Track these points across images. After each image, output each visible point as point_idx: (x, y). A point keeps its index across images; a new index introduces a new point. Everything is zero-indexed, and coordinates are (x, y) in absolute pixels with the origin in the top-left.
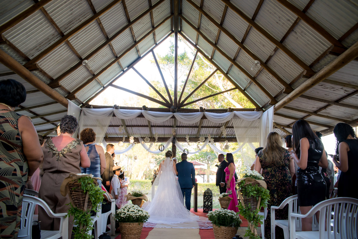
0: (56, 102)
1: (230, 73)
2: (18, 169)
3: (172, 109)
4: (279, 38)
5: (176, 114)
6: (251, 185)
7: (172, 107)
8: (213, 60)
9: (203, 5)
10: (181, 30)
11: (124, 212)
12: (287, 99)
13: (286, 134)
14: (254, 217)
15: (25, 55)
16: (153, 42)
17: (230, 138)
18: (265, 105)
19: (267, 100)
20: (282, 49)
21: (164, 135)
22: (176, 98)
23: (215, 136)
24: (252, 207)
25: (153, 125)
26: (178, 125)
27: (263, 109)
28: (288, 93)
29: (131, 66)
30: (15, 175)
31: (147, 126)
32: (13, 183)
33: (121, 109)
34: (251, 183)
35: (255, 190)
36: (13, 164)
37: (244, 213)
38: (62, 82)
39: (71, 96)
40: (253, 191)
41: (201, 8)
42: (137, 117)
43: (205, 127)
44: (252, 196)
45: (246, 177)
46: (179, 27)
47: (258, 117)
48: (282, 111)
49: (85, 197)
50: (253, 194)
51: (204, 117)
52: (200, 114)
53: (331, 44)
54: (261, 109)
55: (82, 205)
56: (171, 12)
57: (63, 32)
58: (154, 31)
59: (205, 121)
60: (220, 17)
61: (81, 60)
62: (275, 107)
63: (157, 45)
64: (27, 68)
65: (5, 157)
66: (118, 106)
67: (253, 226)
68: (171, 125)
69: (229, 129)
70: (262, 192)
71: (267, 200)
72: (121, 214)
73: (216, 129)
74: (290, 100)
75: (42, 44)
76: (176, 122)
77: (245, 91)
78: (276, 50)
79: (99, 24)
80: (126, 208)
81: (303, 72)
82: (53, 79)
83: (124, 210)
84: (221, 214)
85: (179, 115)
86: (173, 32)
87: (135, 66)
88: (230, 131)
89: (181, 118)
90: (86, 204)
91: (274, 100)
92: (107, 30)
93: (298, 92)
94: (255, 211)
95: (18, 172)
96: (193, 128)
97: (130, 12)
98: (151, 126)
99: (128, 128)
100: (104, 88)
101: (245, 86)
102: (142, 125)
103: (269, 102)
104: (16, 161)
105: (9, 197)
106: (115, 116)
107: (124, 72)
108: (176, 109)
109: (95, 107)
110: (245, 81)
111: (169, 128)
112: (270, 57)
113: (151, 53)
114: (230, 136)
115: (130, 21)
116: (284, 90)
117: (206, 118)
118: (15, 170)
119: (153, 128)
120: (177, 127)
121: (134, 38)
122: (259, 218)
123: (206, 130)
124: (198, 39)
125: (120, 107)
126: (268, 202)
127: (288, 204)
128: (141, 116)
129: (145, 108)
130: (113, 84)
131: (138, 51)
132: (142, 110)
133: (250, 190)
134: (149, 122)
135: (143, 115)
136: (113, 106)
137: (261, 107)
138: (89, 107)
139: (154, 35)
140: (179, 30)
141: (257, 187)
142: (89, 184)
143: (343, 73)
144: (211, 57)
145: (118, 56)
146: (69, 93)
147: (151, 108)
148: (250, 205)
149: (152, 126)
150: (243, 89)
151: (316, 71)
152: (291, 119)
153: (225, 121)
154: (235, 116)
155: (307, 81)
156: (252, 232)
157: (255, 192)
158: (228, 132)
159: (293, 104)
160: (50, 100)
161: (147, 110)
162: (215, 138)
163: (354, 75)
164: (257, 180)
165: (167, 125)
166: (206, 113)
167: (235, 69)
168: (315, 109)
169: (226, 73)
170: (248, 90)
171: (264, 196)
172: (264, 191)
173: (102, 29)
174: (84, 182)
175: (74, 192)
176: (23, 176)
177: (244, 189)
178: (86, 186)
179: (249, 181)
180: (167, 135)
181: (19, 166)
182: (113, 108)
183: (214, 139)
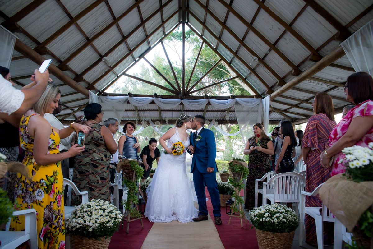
0: (78, 93)
1: (233, 62)
2: (104, 157)
3: (180, 96)
4: (273, 41)
5: (183, 101)
6: (237, 165)
7: (181, 95)
8: (217, 50)
9: (208, 5)
10: (188, 21)
11: (147, 185)
12: (280, 91)
13: (284, 117)
14: (238, 185)
15: (58, 58)
16: (162, 33)
17: (233, 120)
18: (264, 93)
19: (265, 89)
20: (274, 51)
21: (173, 118)
22: (183, 87)
23: (219, 119)
24: (238, 179)
25: (162, 109)
26: (185, 110)
27: (262, 96)
28: (282, 86)
29: (142, 56)
30: (102, 160)
31: (157, 110)
32: (102, 165)
33: (134, 96)
34: (237, 163)
35: (239, 168)
36: (101, 154)
37: (232, 182)
38: (85, 77)
39: (91, 87)
40: (238, 169)
41: (206, 7)
42: (149, 104)
43: (210, 111)
44: (237, 172)
45: (234, 160)
46: (186, 19)
47: (257, 104)
48: (278, 98)
49: (133, 173)
50: (237, 171)
51: (209, 104)
52: (205, 101)
53: (310, 53)
54: (260, 96)
55: (131, 178)
56: (179, 7)
57: (88, 37)
58: (163, 26)
59: (209, 107)
60: (224, 17)
61: (101, 57)
62: (271, 96)
63: (166, 35)
64: (60, 69)
65: (97, 150)
66: (132, 94)
67: (238, 190)
68: (179, 109)
69: (231, 113)
70: (244, 169)
71: (247, 174)
72: (145, 186)
73: (220, 112)
74: (283, 91)
75: (72, 48)
76: (183, 107)
77: (246, 80)
78: (270, 50)
79: (118, 26)
80: (148, 181)
81: (291, 71)
82: (78, 75)
83: (147, 183)
84: (220, 186)
85: (187, 102)
86: (180, 23)
87: (145, 56)
88: (233, 114)
89: (188, 104)
90: (134, 177)
91: (271, 90)
92: (123, 30)
93: (288, 86)
94: (239, 181)
95: (104, 159)
96: (199, 112)
97: (143, 13)
98: (160, 110)
99: (140, 112)
100: (118, 77)
101: (246, 75)
102: (152, 109)
103: (266, 91)
104: (102, 152)
105: (101, 172)
106: (129, 103)
107: (136, 62)
108: (184, 96)
109: (111, 95)
110: (246, 71)
111: (177, 112)
112: (266, 55)
113: (160, 43)
114: (233, 118)
115: (143, 20)
116: (278, 83)
117: (211, 105)
118: (102, 158)
119: (163, 112)
120: (185, 111)
121: (146, 33)
122: (241, 186)
123: (211, 113)
124: (203, 31)
125: (134, 94)
126: (248, 175)
127: (267, 178)
128: (153, 102)
129: (156, 95)
130: (126, 73)
131: (149, 43)
132: (153, 97)
133: (236, 168)
134: (159, 108)
135: (154, 102)
136: (127, 94)
137: (260, 94)
138: (106, 95)
139: (164, 28)
140: (186, 21)
141: (241, 166)
142: (136, 165)
143: (323, 73)
144: (216, 47)
145: (131, 50)
146: (89, 84)
147: (161, 96)
148: (236, 177)
149: (162, 111)
150: (245, 78)
151: (302, 70)
152: (287, 105)
153: (227, 108)
154: (237, 103)
155: (295, 78)
156: (237, 194)
157: (239, 169)
158: (231, 115)
159: (288, 93)
160: (73, 90)
161: (158, 98)
162: (219, 120)
163: (332, 75)
164: (241, 162)
165: (176, 110)
166: (211, 100)
167: (237, 61)
168: (306, 98)
169: (229, 62)
170: (249, 78)
171: (245, 172)
172: (245, 169)
173: (120, 30)
174: (133, 164)
175: (126, 170)
176: (107, 161)
177: (232, 167)
178: (134, 166)
179: (236, 162)
180: (175, 118)
181: (104, 155)
182: (127, 96)
183: (218, 122)
